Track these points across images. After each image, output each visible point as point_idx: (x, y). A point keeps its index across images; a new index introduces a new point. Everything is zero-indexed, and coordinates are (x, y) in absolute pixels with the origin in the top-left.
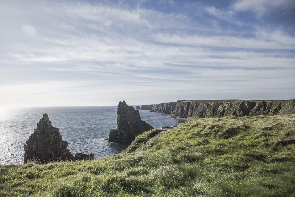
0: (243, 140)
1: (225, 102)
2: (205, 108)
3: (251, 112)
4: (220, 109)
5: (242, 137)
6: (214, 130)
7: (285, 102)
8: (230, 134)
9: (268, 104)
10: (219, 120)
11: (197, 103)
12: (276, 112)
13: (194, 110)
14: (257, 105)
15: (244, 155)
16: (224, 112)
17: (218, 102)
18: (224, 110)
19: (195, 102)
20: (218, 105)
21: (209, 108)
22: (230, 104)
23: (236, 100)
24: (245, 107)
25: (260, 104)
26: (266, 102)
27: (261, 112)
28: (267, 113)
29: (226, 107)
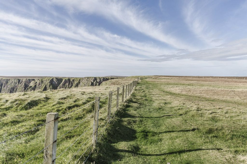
0: (41, 109)
1: (37, 79)
2: (16, 83)
3: (59, 87)
4: (32, 84)
5: (41, 107)
6: (16, 104)
7: (83, 79)
8: (31, 106)
9: (71, 80)
10: (24, 95)
11: (7, 80)
12: (77, 86)
13: (3, 86)
14: (63, 81)
15: (37, 121)
16: (36, 87)
17: (30, 79)
18: (35, 86)
19: (4, 78)
20: (30, 81)
21: (20, 84)
22: (41, 81)
23: (47, 77)
24: (54, 83)
25: (66, 80)
26: (70, 79)
27: (66, 86)
28: (71, 87)
29: (38, 83)
